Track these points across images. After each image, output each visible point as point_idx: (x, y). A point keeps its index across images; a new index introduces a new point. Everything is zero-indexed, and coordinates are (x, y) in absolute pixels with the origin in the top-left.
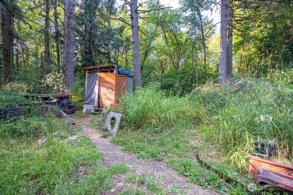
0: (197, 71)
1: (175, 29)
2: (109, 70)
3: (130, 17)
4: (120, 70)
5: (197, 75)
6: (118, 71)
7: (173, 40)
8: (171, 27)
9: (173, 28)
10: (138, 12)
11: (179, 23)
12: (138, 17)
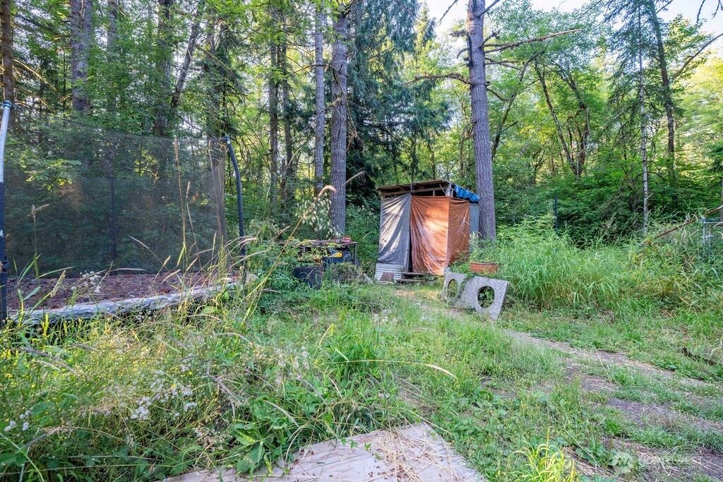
0: (645, 179)
1: (571, 65)
2: (434, 190)
3: (468, 62)
4: (457, 191)
5: (646, 189)
6: (455, 192)
7: (566, 95)
8: (561, 60)
9: (567, 63)
10: (486, 49)
11: (585, 46)
12: (486, 61)
